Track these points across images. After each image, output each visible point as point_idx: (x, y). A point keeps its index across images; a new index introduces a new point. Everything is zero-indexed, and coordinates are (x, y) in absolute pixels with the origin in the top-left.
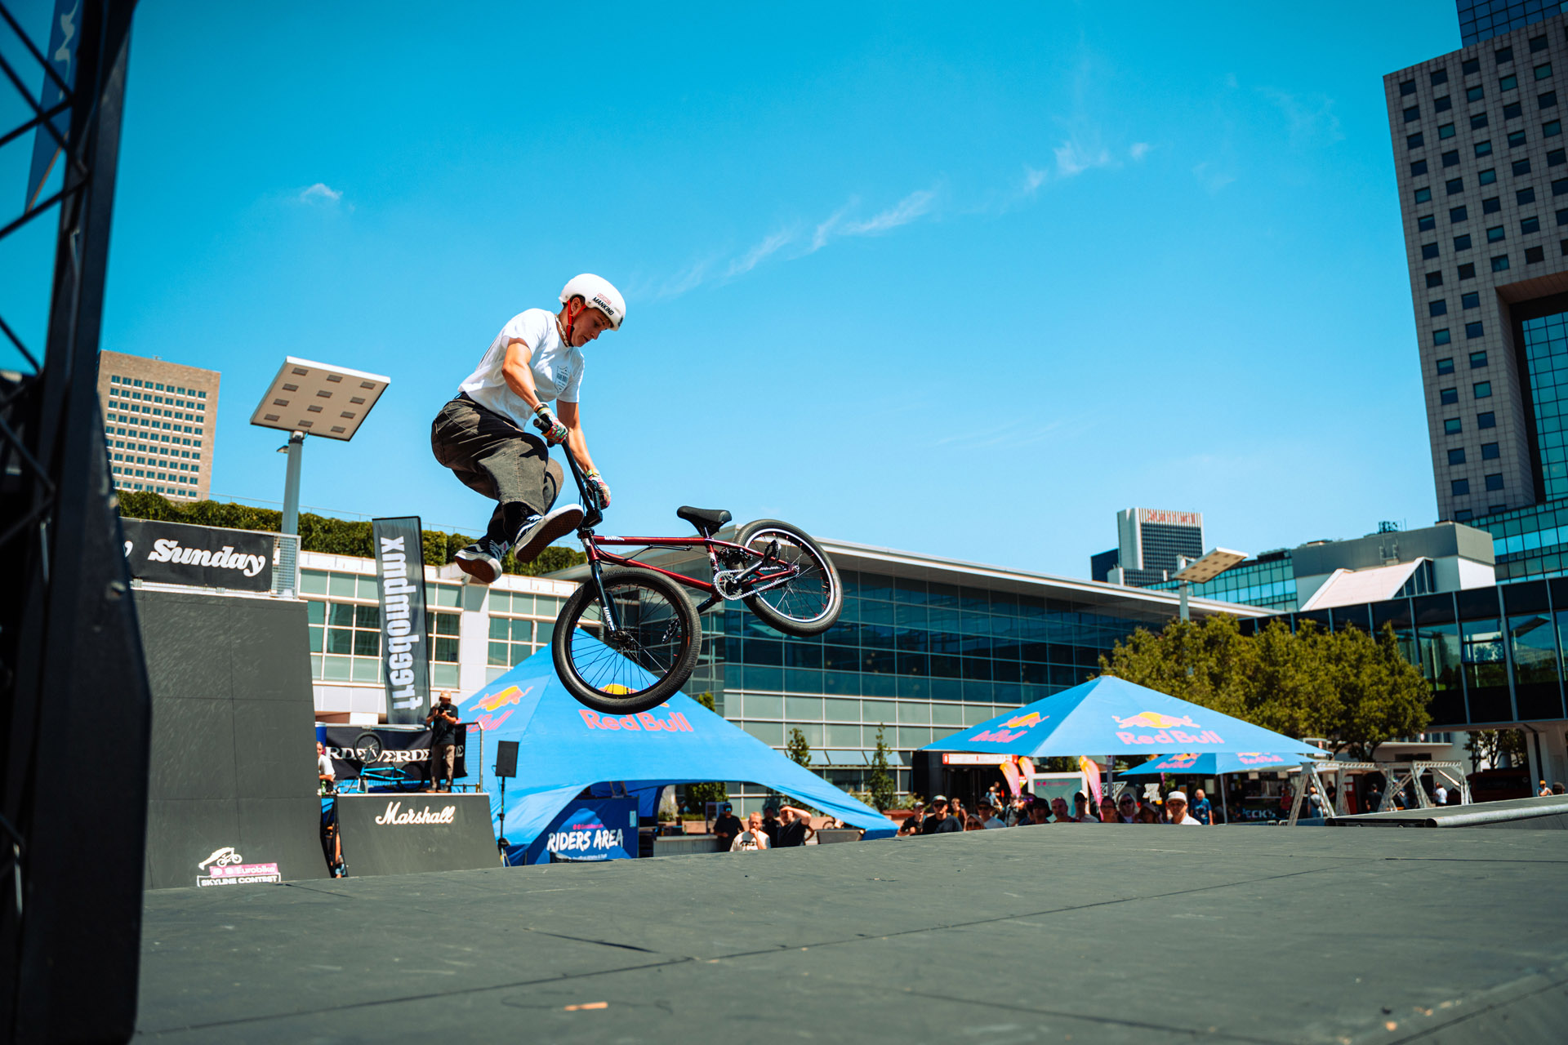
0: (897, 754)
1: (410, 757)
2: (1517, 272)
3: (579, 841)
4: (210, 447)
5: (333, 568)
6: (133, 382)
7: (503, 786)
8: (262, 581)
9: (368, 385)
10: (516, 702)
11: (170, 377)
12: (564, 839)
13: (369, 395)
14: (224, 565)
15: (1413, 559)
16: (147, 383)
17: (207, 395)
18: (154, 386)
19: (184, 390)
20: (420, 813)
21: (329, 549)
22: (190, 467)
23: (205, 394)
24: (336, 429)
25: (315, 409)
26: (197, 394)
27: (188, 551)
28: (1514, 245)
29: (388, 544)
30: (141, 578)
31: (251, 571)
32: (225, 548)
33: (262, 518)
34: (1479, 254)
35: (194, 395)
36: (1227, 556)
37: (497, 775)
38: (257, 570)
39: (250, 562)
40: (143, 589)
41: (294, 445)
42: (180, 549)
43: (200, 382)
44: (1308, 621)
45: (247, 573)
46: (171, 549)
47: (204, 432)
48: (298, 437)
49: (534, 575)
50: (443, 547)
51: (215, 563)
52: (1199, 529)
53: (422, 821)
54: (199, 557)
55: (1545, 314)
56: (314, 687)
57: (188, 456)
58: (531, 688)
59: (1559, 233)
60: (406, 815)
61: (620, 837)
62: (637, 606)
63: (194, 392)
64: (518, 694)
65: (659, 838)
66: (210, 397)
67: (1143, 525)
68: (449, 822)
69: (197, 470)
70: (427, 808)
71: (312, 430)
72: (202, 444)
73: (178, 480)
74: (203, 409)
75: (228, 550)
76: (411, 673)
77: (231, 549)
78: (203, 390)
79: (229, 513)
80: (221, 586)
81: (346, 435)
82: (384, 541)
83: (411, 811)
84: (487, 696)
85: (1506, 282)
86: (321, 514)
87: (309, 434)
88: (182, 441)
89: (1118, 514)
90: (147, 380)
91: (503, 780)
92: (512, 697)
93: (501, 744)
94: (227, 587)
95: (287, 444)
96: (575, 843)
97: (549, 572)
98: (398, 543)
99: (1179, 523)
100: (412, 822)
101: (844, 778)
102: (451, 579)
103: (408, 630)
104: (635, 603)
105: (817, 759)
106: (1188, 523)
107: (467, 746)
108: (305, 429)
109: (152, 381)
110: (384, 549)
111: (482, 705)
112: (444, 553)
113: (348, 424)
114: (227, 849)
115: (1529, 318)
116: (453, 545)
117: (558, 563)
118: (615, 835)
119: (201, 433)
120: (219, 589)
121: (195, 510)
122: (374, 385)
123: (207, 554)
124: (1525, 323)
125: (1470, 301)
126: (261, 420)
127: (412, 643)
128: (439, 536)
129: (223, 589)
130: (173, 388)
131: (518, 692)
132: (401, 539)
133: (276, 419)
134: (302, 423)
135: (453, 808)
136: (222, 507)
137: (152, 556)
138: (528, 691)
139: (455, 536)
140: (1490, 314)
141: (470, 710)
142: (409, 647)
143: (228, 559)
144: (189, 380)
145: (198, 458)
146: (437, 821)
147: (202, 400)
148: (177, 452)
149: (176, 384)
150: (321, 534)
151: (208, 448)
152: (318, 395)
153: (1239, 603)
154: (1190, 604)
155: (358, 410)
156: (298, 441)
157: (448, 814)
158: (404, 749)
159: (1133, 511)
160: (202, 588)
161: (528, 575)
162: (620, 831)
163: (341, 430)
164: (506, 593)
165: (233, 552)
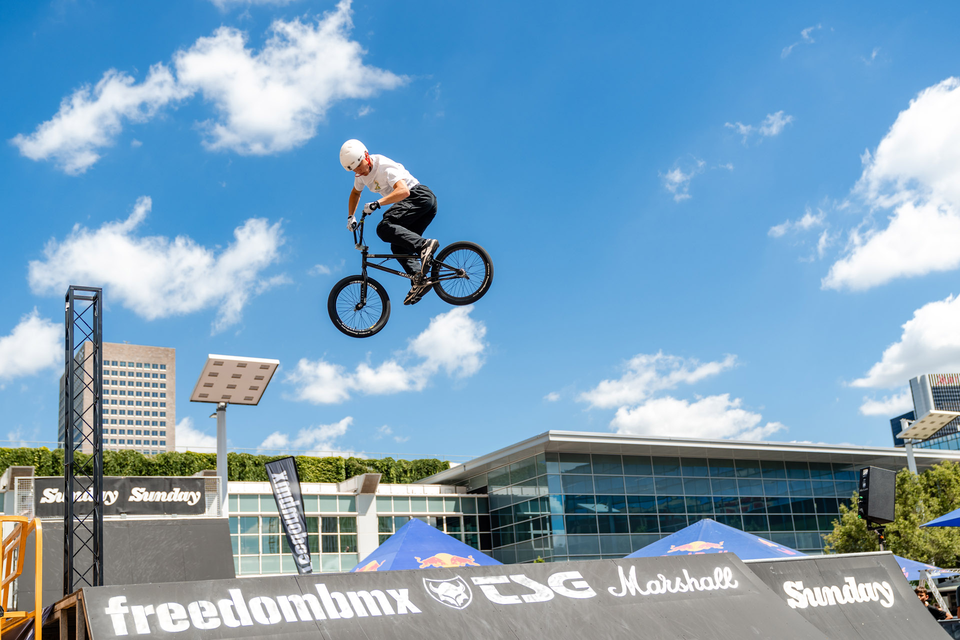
6: (111, 363)
8: (200, 507)
9: (265, 367)
11: (138, 356)
13: (266, 374)
14: (175, 500)
16: (121, 362)
17: (167, 366)
18: (127, 364)
19: (149, 365)
21: (260, 478)
22: (159, 423)
23: (165, 366)
24: (247, 398)
25: (232, 387)
26: (159, 367)
27: (152, 493)
30: (126, 513)
31: (192, 502)
32: (175, 489)
33: (210, 460)
35: (157, 368)
38: (196, 501)
39: (191, 496)
40: (127, 519)
41: (220, 412)
42: (147, 493)
43: (160, 358)
45: (190, 503)
46: (142, 493)
47: (167, 395)
48: (222, 406)
49: (411, 482)
50: (342, 468)
51: (169, 500)
54: (160, 496)
57: (157, 415)
58: (385, 561)
62: (487, 498)
63: (157, 365)
64: (376, 565)
66: (169, 368)
67: (933, 388)
69: (165, 425)
71: (231, 400)
72: (167, 404)
73: (151, 434)
74: (165, 378)
75: (177, 490)
77: (179, 489)
78: (163, 363)
79: (185, 458)
80: (175, 513)
81: (254, 401)
87: (230, 403)
88: (151, 404)
89: (910, 381)
90: (121, 360)
92: (372, 568)
94: (178, 514)
95: (215, 412)
97: (422, 478)
102: (348, 491)
104: (485, 496)
108: (226, 400)
109: (125, 361)
112: (343, 472)
113: (256, 395)
116: (349, 466)
117: (428, 471)
119: (165, 397)
120: (173, 515)
121: (162, 459)
122: (269, 366)
123: (164, 493)
126: (196, 398)
128: (338, 460)
129: (176, 515)
130: (141, 364)
131: (376, 564)
132: (285, 472)
133: (206, 396)
134: (224, 397)
136: (181, 455)
137: (131, 499)
138: (382, 564)
139: (350, 459)
143: (177, 495)
144: (153, 357)
145: (165, 416)
147: (163, 371)
148: (149, 412)
149: (143, 361)
150: (253, 468)
152: (232, 377)
155: (261, 384)
156: (222, 409)
159: (923, 378)
160: (163, 516)
161: (406, 482)
163: (250, 399)
164: (388, 498)
165: (180, 491)
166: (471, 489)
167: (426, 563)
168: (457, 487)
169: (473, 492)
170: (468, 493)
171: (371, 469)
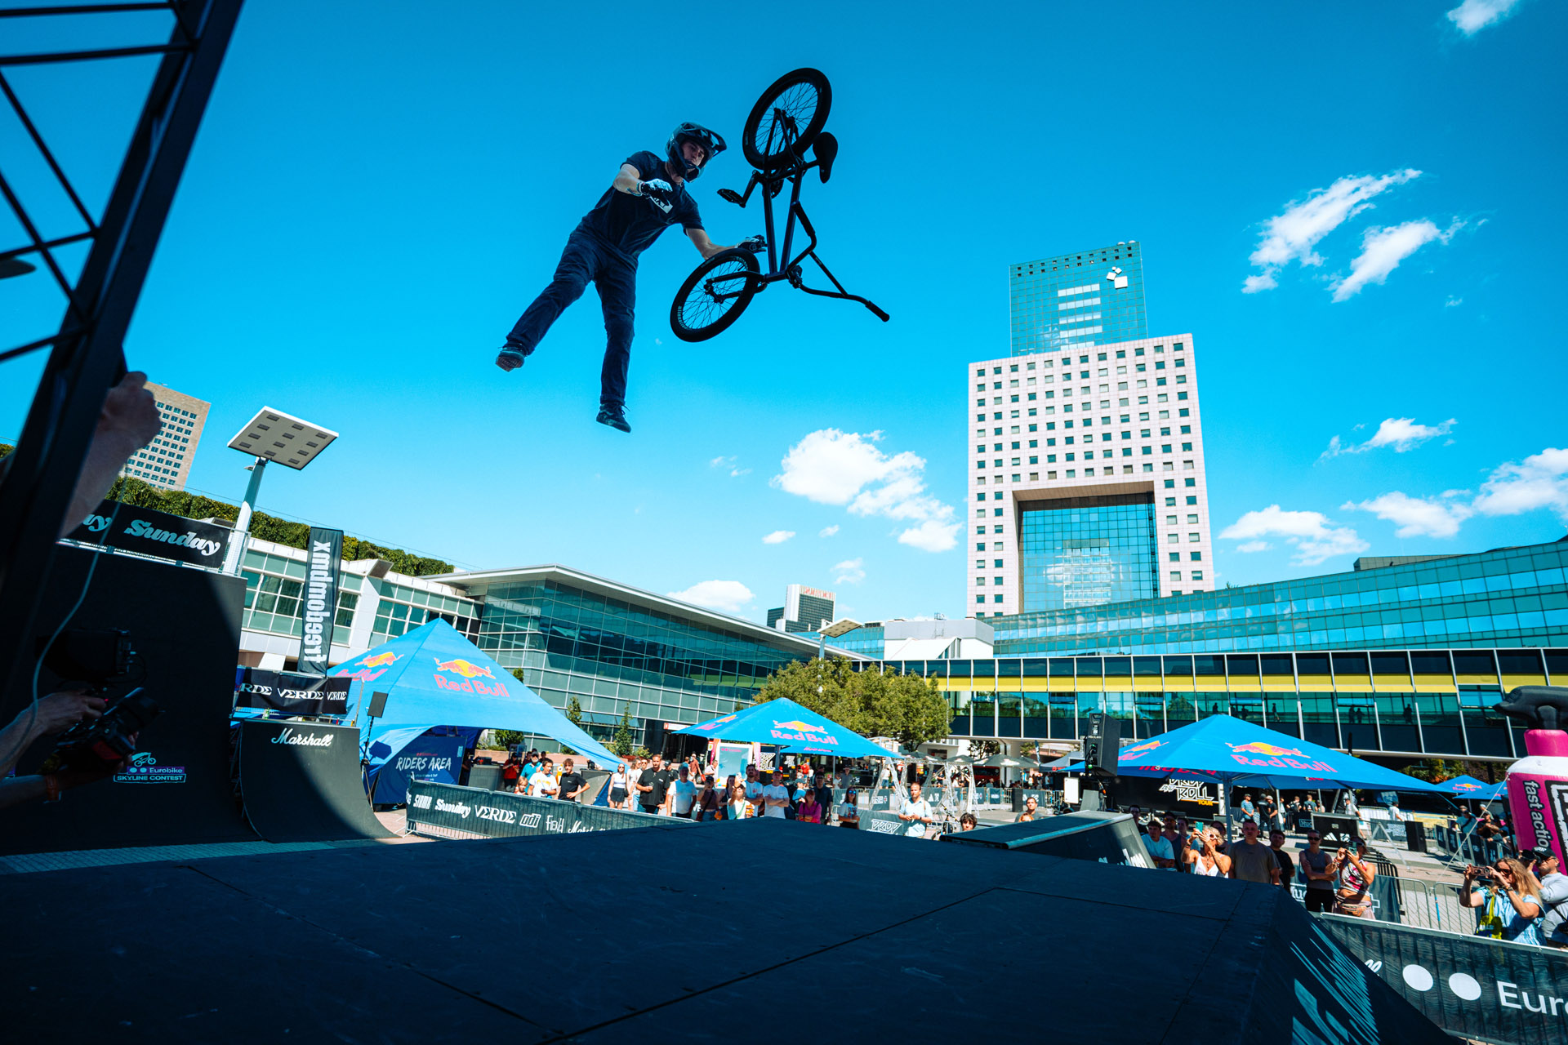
0: (636, 720)
1: (307, 696)
2: (1025, 485)
3: (418, 763)
4: (193, 452)
5: (270, 551)
7: (372, 723)
8: (215, 560)
9: (322, 435)
10: (390, 663)
12: (409, 762)
13: (321, 442)
14: (186, 545)
15: (951, 637)
17: (197, 417)
19: (179, 410)
20: (306, 738)
21: (272, 539)
22: (173, 464)
23: (195, 416)
24: (292, 461)
25: (279, 445)
26: (189, 415)
27: (159, 531)
28: (1025, 469)
29: (318, 546)
30: (115, 545)
31: (208, 552)
32: (189, 533)
34: (1007, 470)
35: (186, 415)
36: (851, 623)
37: (368, 715)
38: (212, 551)
39: (208, 545)
40: (115, 553)
41: (259, 466)
42: (152, 529)
43: (192, 407)
44: (891, 667)
45: (204, 553)
46: (145, 528)
48: (264, 461)
49: (415, 576)
51: (179, 543)
52: (833, 602)
53: (307, 743)
54: (166, 537)
55: (1035, 509)
56: (242, 632)
57: (173, 456)
58: (403, 655)
59: (1047, 467)
60: (295, 738)
61: (449, 763)
63: (187, 413)
64: (392, 658)
65: (475, 766)
66: (199, 419)
67: (801, 595)
68: (327, 745)
69: (178, 467)
70: (313, 735)
71: (273, 458)
72: (187, 450)
74: (192, 426)
75: (192, 535)
76: (320, 638)
77: (194, 534)
78: (195, 413)
81: (299, 466)
82: (316, 543)
83: (300, 736)
84: (369, 657)
85: (1018, 489)
86: (269, 513)
87: (272, 460)
91: (373, 719)
92: (387, 659)
93: (375, 694)
94: (185, 561)
95: (254, 465)
96: (415, 765)
97: (426, 575)
98: (326, 546)
99: (822, 597)
100: (299, 744)
101: (599, 732)
102: (358, 570)
103: (322, 608)
105: (585, 718)
106: (827, 598)
107: (350, 693)
108: (269, 457)
110: (315, 549)
111: (365, 662)
113: (302, 459)
114: (146, 754)
115: (1027, 510)
116: (361, 548)
117: (434, 570)
118: (446, 761)
119: (187, 442)
121: (171, 497)
122: (326, 436)
123: (174, 535)
124: (1024, 513)
125: (999, 496)
126: (239, 446)
127: (324, 617)
128: (353, 540)
130: (171, 407)
132: (329, 544)
133: (248, 446)
134: (268, 453)
135: (332, 736)
136: (194, 498)
137: (128, 531)
138: (399, 657)
139: (365, 542)
140: (1008, 505)
141: (356, 665)
142: (321, 620)
143: (190, 541)
144: (185, 404)
146: (318, 744)
147: (191, 419)
148: (165, 452)
149: (174, 405)
150: (268, 528)
151: (190, 453)
152: (284, 436)
153: (851, 650)
154: (826, 648)
155: (311, 451)
156: (261, 464)
157: (328, 740)
158: (303, 690)
161: (411, 575)
162: (450, 759)
163: (297, 462)
164: (394, 585)
165: (195, 537)
166: (470, 594)
167: (444, 666)
168: (458, 590)
169: (471, 597)
170: (467, 597)
171: (382, 556)
